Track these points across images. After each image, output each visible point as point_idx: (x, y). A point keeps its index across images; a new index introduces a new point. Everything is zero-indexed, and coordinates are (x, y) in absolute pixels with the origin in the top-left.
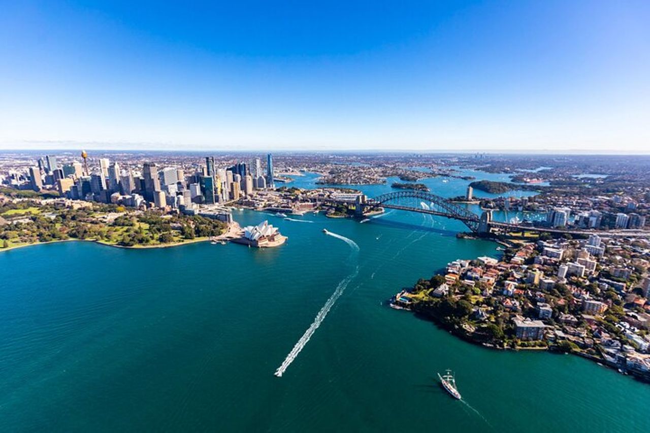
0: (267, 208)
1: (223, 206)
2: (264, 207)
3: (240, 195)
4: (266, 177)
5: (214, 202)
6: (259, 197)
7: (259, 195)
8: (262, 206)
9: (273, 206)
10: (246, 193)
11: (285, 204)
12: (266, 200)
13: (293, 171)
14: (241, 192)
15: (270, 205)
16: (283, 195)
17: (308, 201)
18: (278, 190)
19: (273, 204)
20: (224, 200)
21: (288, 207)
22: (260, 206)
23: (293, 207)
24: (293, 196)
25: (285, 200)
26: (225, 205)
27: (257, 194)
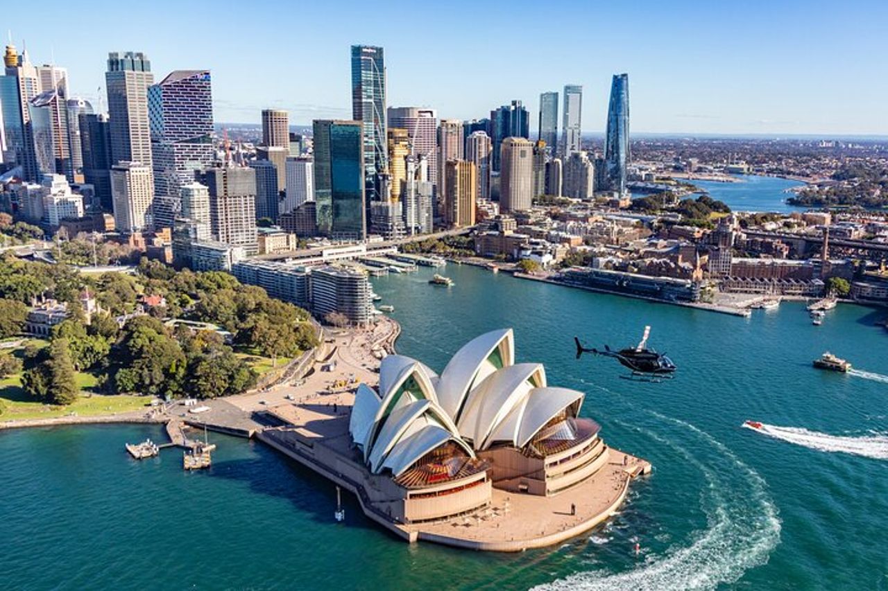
0: (575, 268)
1: (395, 251)
2: (564, 264)
3: (480, 215)
4: (599, 164)
5: (364, 231)
6: (551, 225)
7: (554, 217)
8: (553, 262)
9: (602, 260)
10: (505, 209)
11: (660, 255)
12: (576, 239)
13: (700, 170)
14: (485, 205)
15: (588, 260)
16: (656, 223)
17: (778, 254)
18: (636, 206)
19: (602, 254)
20: (408, 229)
21: (670, 272)
22: (547, 258)
23: (698, 273)
24: (701, 226)
25: (662, 242)
26: (401, 249)
27: (549, 214)
